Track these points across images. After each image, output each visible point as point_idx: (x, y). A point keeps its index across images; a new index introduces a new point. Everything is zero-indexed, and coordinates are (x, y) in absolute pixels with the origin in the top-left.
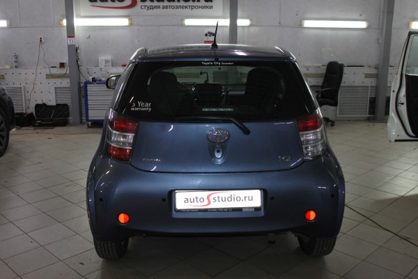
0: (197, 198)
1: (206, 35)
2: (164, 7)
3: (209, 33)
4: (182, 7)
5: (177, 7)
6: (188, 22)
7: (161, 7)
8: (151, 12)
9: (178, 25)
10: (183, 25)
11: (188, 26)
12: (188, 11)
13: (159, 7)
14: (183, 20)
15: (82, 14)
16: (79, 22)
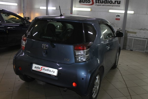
0: (38, 67)
1: (117, 16)
2: (103, 5)
3: (118, 15)
4: (109, 6)
5: (107, 6)
6: (110, 11)
7: (102, 5)
8: (98, 7)
9: (107, 12)
10: (108, 12)
11: (110, 12)
12: (111, 7)
13: (101, 5)
14: (109, 10)
15: (77, 6)
16: (74, 9)
